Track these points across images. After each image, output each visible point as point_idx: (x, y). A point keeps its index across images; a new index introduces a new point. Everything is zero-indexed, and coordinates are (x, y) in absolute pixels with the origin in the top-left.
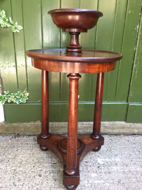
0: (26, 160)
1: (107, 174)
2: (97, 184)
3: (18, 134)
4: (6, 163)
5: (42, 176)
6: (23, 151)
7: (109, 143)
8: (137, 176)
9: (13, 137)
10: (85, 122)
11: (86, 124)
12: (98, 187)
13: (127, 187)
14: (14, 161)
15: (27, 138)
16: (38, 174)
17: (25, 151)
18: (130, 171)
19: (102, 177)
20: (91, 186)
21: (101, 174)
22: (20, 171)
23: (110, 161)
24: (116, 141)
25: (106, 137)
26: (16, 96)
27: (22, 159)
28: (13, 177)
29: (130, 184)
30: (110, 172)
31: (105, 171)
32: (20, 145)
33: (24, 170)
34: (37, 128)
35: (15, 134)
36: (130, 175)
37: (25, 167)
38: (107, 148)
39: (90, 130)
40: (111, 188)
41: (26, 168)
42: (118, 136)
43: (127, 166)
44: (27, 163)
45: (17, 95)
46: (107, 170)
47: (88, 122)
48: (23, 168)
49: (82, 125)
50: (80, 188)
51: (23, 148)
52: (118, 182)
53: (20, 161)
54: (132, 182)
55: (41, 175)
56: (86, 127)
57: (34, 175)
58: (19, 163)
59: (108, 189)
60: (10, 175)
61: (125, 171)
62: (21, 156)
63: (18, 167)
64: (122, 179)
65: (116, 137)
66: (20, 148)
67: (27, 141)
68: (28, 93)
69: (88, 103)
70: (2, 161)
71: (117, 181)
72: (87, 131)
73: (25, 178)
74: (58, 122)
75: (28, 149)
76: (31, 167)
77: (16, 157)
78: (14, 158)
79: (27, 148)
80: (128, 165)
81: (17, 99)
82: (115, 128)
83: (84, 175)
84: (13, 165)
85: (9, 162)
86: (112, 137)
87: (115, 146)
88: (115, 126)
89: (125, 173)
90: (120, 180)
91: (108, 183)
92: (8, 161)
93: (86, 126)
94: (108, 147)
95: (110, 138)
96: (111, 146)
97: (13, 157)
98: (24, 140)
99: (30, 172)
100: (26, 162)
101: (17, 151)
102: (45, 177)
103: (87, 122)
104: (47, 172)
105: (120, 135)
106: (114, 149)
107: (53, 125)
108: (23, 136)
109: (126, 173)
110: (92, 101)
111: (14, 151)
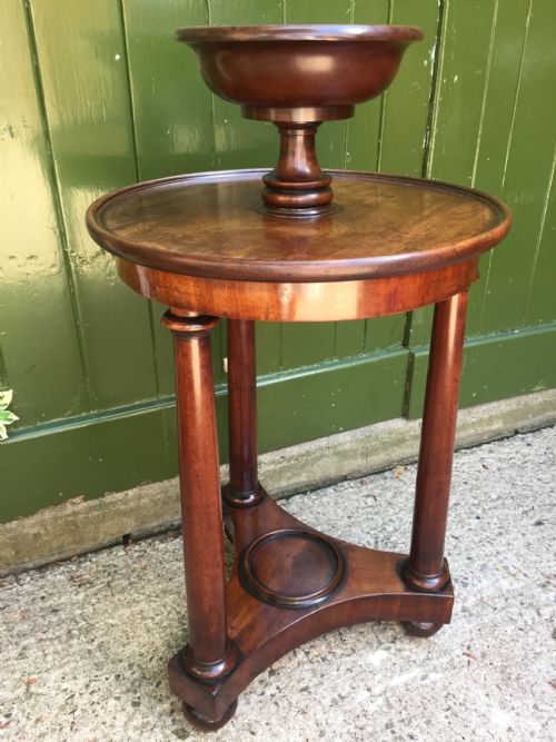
0: (87, 686)
2: (403, 690)
5: (192, 733)
6: (51, 649)
7: (369, 510)
8: (512, 610)
11: (273, 462)
12: (412, 700)
13: (500, 664)
14: (33, 707)
15: (39, 584)
16: (168, 732)
17: (60, 647)
18: (482, 599)
19: (405, 654)
20: (390, 706)
24: (389, 494)
25: (351, 490)
27: (64, 686)
29: (503, 651)
32: (25, 627)
33: (98, 734)
34: (73, 528)
36: (491, 616)
37: (99, 720)
38: (372, 532)
39: (289, 479)
40: (454, 686)
41: (104, 723)
42: (386, 474)
43: (465, 585)
44: (95, 698)
47: (277, 449)
48: (91, 726)
50: (356, 727)
51: (44, 636)
52: (464, 654)
53: (61, 699)
54: (508, 639)
55: (184, 731)
56: (275, 471)
58: (62, 708)
59: (445, 693)
61: (466, 605)
62: (55, 674)
63: (67, 730)
64: (472, 640)
65: (382, 482)
66: (32, 640)
67: (43, 598)
68: (11, 391)
71: (459, 652)
75: (70, 632)
76: (123, 710)
77: (33, 689)
78: (29, 695)
79: (62, 632)
80: (466, 578)
82: (375, 451)
84: (41, 728)
85: (13, 724)
86: (371, 486)
87: (393, 518)
88: (373, 443)
89: (471, 615)
90: (466, 644)
91: (437, 672)
92: (8, 716)
93: (272, 467)
94: (372, 529)
95: (365, 490)
96: (381, 523)
97: (21, 691)
98: (29, 594)
99: (130, 733)
100: (92, 693)
101: (22, 656)
103: (275, 452)
105: (390, 470)
106: (396, 530)
107: (140, 497)
108: (18, 581)
109: (474, 612)
110: (283, 370)
111: (10, 663)
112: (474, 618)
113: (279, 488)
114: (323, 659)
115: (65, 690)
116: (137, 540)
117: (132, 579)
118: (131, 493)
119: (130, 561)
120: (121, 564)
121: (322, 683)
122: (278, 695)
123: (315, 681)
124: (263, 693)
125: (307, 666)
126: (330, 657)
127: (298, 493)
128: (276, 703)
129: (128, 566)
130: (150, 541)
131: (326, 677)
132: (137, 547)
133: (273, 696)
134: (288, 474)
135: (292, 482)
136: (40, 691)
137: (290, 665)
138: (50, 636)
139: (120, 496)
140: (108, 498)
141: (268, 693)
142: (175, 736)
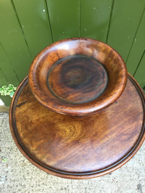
2: (93, 181)
4: (15, 153)
8: (132, 174)
12: (94, 185)
13: (119, 186)
20: (88, 184)
28: (23, 169)
29: (122, 183)
36: (126, 173)
40: (105, 186)
50: (79, 185)
52: (112, 179)
54: (126, 181)
59: (102, 187)
60: (20, 167)
64: (117, 176)
70: (11, 149)
71: (112, 178)
85: (17, 151)
90: (115, 177)
91: (103, 181)
109: (122, 169)
112: (121, 171)
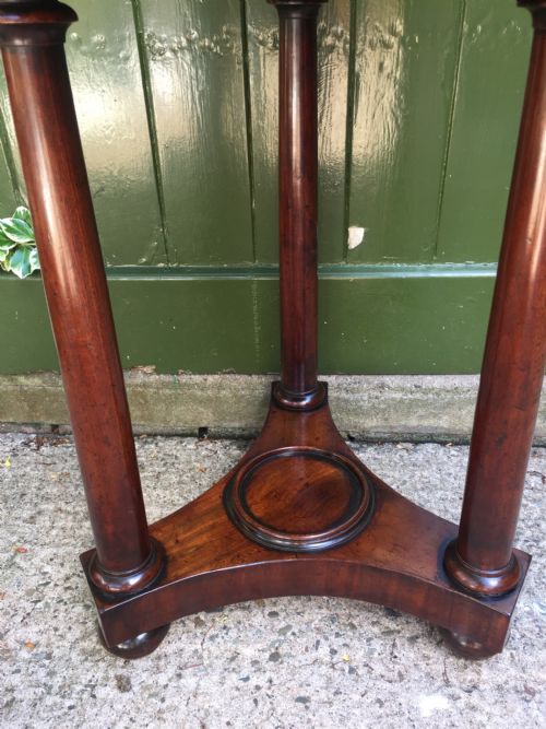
0: (68, 578)
1: (510, 706)
3: (55, 427)
5: (136, 688)
6: (61, 524)
7: (526, 492)
9: (26, 444)
10: (393, 378)
11: (403, 389)
16: (112, 674)
17: (70, 524)
19: (479, 717)
21: (475, 698)
22: (24, 644)
23: (530, 613)
26: (8, 235)
27: (47, 569)
30: (531, 685)
31: (501, 679)
32: (54, 490)
33: (43, 639)
34: (142, 401)
35: (37, 425)
37: (54, 623)
39: (421, 417)
44: (66, 596)
45: (9, 229)
46: (513, 672)
47: (412, 374)
48: (42, 627)
49: (376, 393)
51: (64, 507)
53: (34, 582)
55: (128, 682)
56: (402, 401)
57: (89, 677)
58: (30, 593)
62: (48, 552)
63: (18, 619)
66: (51, 507)
69: (414, 270)
72: (403, 423)
73: (40, 690)
74: (250, 375)
76: (84, 623)
77: (17, 560)
78: (11, 564)
81: (18, 247)
83: (372, 696)
93: (398, 396)
95: (534, 464)
96: (535, 515)
97: (6, 556)
99: (74, 655)
100: (67, 589)
102: (151, 696)
103: (409, 377)
104: (162, 663)
107: (220, 387)
110: (436, 261)
111: (18, 522)
113: (405, 426)
114: (352, 670)
115: (45, 573)
116: (214, 437)
117: (184, 478)
118: (211, 379)
119: (193, 458)
120: (183, 457)
121: (330, 703)
122: (263, 691)
123: (323, 695)
124: (246, 679)
125: (324, 669)
126: (362, 671)
127: (434, 442)
128: (256, 701)
129: (189, 462)
130: (227, 442)
131: (341, 697)
132: (210, 446)
133: (258, 688)
134: (421, 412)
135: (426, 423)
136: (23, 564)
137: (300, 657)
138: (69, 509)
139: (197, 378)
140: (184, 379)
141: (253, 682)
142: (115, 682)
